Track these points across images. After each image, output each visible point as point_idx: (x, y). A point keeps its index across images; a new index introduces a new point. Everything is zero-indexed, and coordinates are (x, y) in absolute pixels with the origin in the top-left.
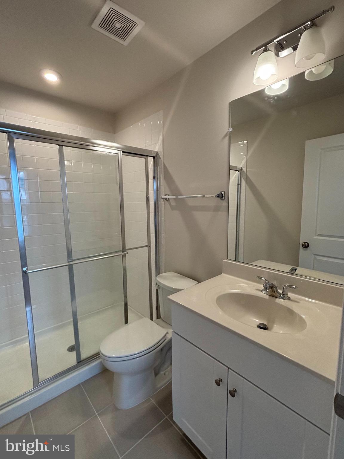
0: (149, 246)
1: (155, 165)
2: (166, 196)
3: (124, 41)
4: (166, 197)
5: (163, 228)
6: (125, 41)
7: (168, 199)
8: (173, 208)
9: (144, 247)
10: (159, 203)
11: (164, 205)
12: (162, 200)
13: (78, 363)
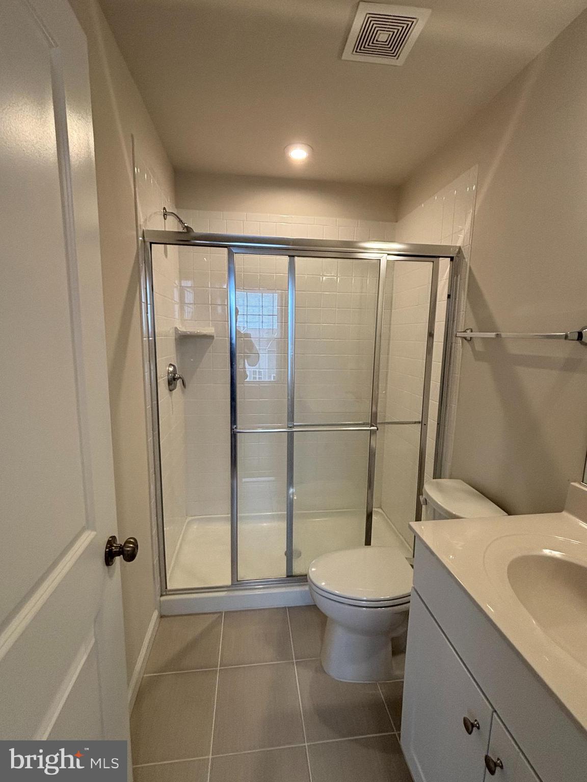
0: (423, 424)
1: (455, 273)
2: (465, 332)
3: (397, 59)
4: (464, 335)
5: (456, 396)
6: (399, 59)
7: (471, 338)
8: (478, 356)
9: (415, 423)
10: (454, 344)
11: (461, 350)
12: (460, 340)
13: (288, 576)
